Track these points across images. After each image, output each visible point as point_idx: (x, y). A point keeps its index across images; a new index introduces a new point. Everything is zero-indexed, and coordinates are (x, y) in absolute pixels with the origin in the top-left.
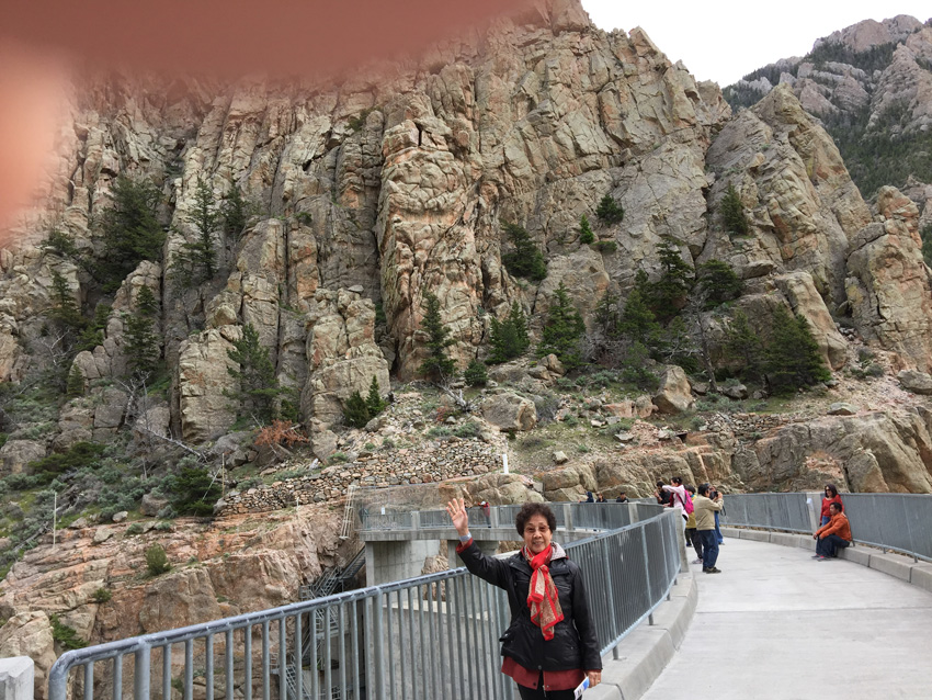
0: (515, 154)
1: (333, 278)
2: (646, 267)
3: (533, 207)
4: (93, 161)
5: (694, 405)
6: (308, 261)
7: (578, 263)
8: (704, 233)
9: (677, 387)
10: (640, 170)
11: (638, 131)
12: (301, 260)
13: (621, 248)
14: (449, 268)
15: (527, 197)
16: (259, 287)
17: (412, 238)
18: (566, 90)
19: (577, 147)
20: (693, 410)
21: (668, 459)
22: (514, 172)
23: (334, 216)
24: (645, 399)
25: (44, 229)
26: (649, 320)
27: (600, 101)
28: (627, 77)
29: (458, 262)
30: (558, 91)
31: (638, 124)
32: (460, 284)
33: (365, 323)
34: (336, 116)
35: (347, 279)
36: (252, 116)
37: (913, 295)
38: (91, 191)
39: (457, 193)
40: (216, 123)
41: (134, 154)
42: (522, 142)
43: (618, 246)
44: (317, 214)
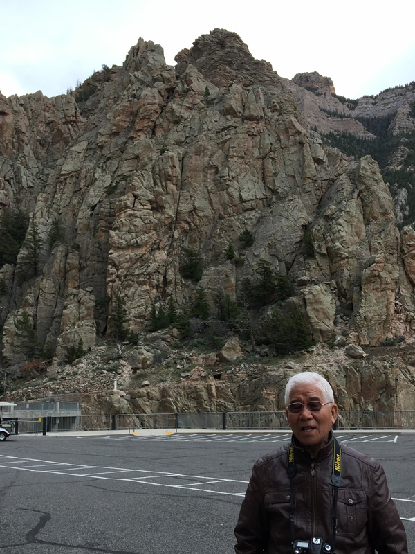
0: (200, 203)
6: (73, 271)
7: (221, 271)
8: (294, 255)
9: (231, 348)
10: (272, 212)
11: (281, 185)
12: (70, 270)
13: (247, 263)
14: (138, 278)
15: (205, 229)
16: (47, 286)
17: (117, 263)
18: (241, 160)
19: (240, 196)
21: (196, 387)
22: (200, 214)
23: (90, 245)
24: (213, 356)
27: (263, 164)
28: (282, 148)
29: (144, 274)
30: (234, 162)
31: (283, 179)
32: (144, 286)
33: (88, 309)
34: (116, 175)
36: (73, 173)
37: (382, 300)
39: (150, 234)
40: (56, 176)
42: (207, 195)
43: (246, 261)
44: (83, 244)
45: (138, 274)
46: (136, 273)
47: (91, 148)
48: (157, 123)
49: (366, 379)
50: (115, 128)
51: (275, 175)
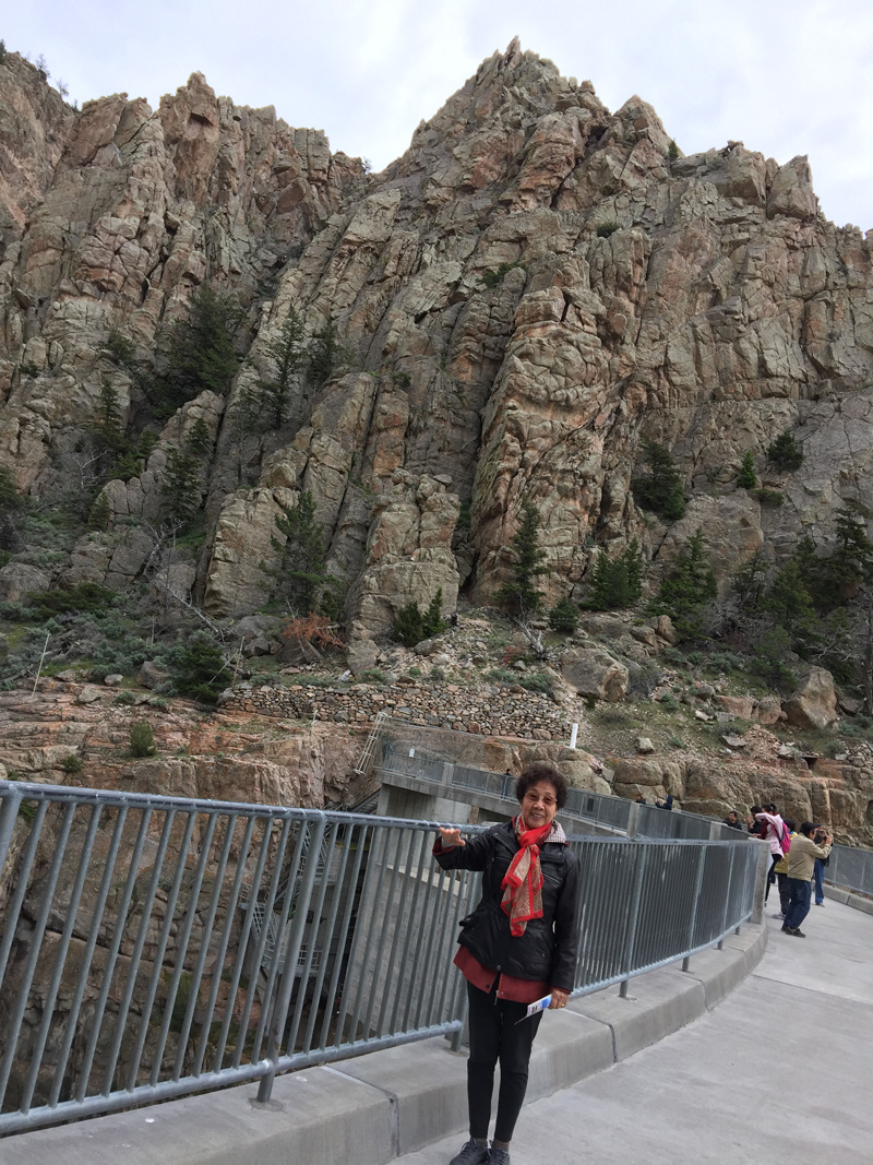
0: (679, 355)
1: (419, 459)
2: (816, 535)
3: (687, 426)
4: (177, 261)
5: (836, 725)
6: (394, 432)
7: (728, 510)
9: (819, 696)
12: (386, 430)
13: (789, 504)
14: (562, 479)
15: (682, 413)
16: (330, 450)
17: (525, 431)
18: (766, 290)
19: (762, 363)
20: (832, 731)
21: (784, 784)
22: (673, 379)
23: (438, 385)
24: (772, 701)
25: (105, 329)
26: (803, 603)
27: (806, 312)
28: (850, 288)
29: (575, 474)
30: (755, 289)
31: (850, 350)
32: (571, 502)
33: (444, 522)
34: (470, 265)
35: (435, 465)
36: (370, 244)
38: (167, 295)
39: (595, 389)
40: (327, 245)
41: (225, 262)
42: (693, 344)
43: (785, 500)
44: (419, 378)
45: (564, 471)
46: (560, 466)
47: (409, 208)
48: (567, 185)
50: (469, 176)
51: (832, 337)
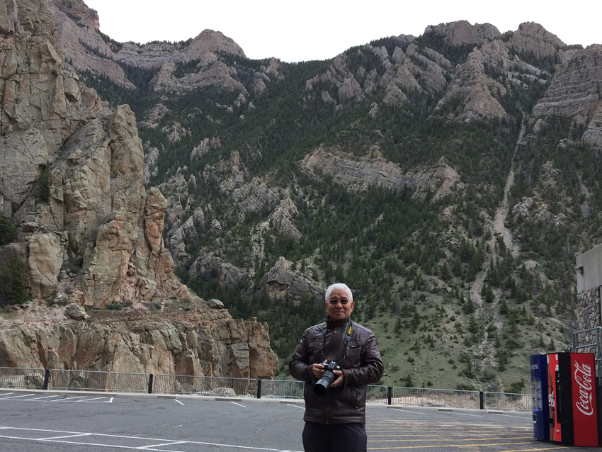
8: (24, 196)
10: (5, 143)
11: (22, 114)
37: (116, 259)
49: (83, 342)
